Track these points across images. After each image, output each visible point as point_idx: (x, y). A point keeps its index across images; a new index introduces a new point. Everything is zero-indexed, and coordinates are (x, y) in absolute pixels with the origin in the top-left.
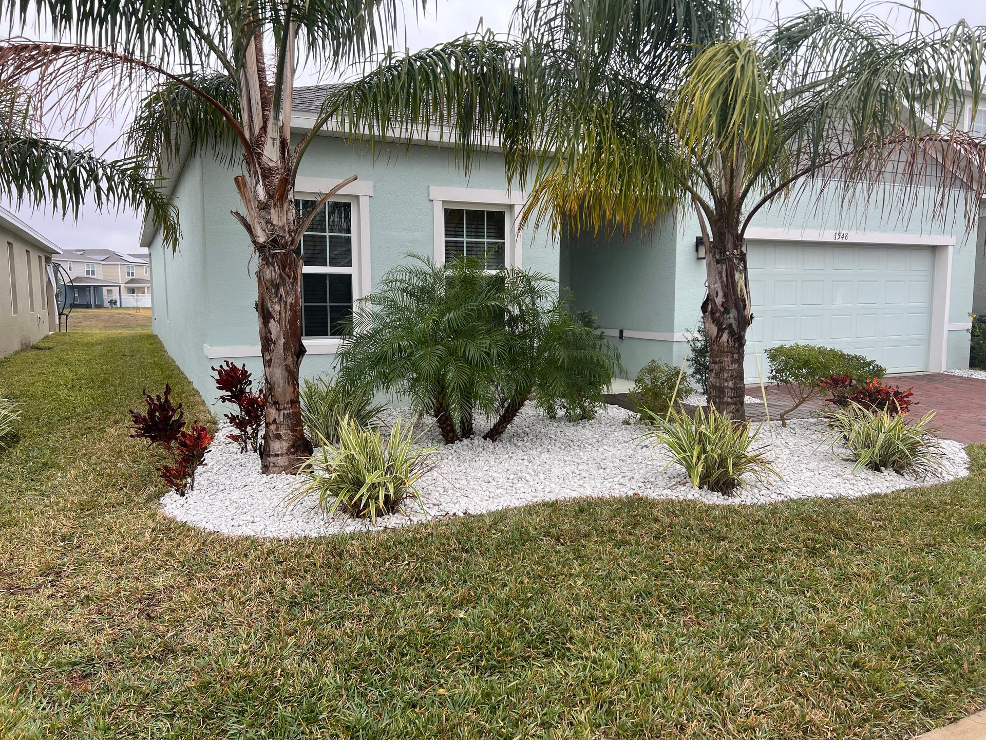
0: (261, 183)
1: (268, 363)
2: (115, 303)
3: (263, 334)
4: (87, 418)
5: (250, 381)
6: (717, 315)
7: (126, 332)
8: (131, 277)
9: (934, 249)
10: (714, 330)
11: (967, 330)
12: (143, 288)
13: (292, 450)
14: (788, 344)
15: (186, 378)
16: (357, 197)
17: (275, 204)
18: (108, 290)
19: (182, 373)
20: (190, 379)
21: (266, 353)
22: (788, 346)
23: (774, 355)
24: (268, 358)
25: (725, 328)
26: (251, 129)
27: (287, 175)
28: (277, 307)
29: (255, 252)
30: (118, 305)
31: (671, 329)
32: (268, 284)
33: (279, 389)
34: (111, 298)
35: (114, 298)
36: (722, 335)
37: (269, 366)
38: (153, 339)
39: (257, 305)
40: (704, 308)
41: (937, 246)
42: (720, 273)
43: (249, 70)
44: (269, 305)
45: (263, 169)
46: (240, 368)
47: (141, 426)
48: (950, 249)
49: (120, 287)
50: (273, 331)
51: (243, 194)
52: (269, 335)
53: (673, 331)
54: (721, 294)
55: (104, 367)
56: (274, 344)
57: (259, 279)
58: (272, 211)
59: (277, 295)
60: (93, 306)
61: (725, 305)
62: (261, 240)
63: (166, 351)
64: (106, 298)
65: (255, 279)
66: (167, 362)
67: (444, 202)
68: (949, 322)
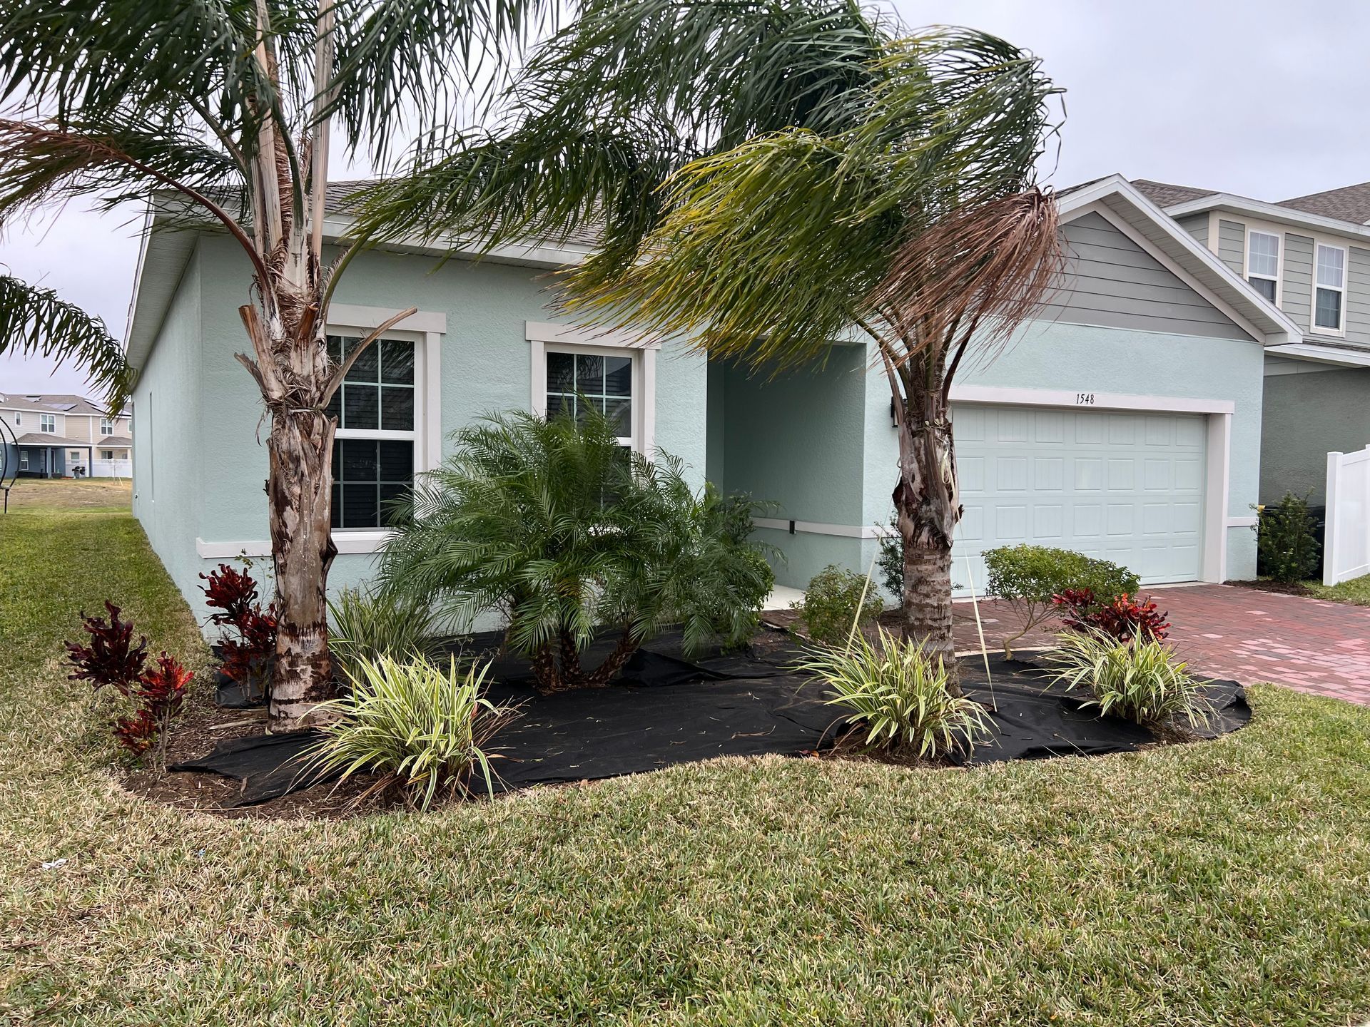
0: (278, 315)
1: (281, 570)
2: (83, 471)
3: (276, 527)
4: (18, 643)
5: (256, 593)
6: (914, 506)
7: (93, 514)
8: (107, 435)
9: (1207, 419)
10: (911, 526)
11: (1252, 527)
12: (125, 450)
13: (313, 694)
14: (1013, 545)
15: (173, 584)
16: (423, 334)
17: (297, 346)
18: (73, 453)
19: (169, 577)
20: (179, 585)
21: (279, 555)
22: (1012, 548)
23: (994, 559)
24: (281, 561)
25: (925, 525)
26: (266, 240)
27: (316, 306)
28: (297, 490)
29: (268, 412)
30: (87, 474)
31: (858, 521)
32: (284, 457)
33: (296, 607)
34: (77, 465)
35: (81, 464)
36: (920, 534)
37: (283, 573)
38: (132, 526)
39: (267, 485)
40: (897, 495)
41: (1210, 414)
42: (917, 450)
43: (264, 160)
44: (284, 487)
45: (282, 298)
46: (240, 573)
47: (83, 662)
48: (1228, 418)
49: (90, 448)
50: (289, 523)
51: (250, 331)
52: (284, 529)
53: (861, 524)
54: (918, 478)
55: (55, 567)
56: (291, 541)
57: (271, 449)
58: (293, 354)
59: (296, 473)
60: (50, 475)
61: (924, 492)
62: (276, 394)
63: (148, 544)
64: (70, 464)
65: (266, 450)
66: (148, 561)
67: (546, 343)
68: (1229, 515)
